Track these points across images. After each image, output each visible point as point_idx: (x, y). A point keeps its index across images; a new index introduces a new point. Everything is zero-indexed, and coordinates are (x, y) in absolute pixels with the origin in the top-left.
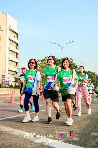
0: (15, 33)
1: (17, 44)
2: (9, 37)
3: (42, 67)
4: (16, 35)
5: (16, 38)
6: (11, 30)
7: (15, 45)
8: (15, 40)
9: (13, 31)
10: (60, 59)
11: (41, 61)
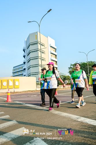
0: (54, 48)
1: (56, 56)
2: (50, 52)
3: (74, 69)
4: (54, 50)
5: (55, 52)
6: (51, 47)
7: (55, 56)
8: (54, 53)
9: (53, 47)
10: (86, 62)
11: (73, 65)
